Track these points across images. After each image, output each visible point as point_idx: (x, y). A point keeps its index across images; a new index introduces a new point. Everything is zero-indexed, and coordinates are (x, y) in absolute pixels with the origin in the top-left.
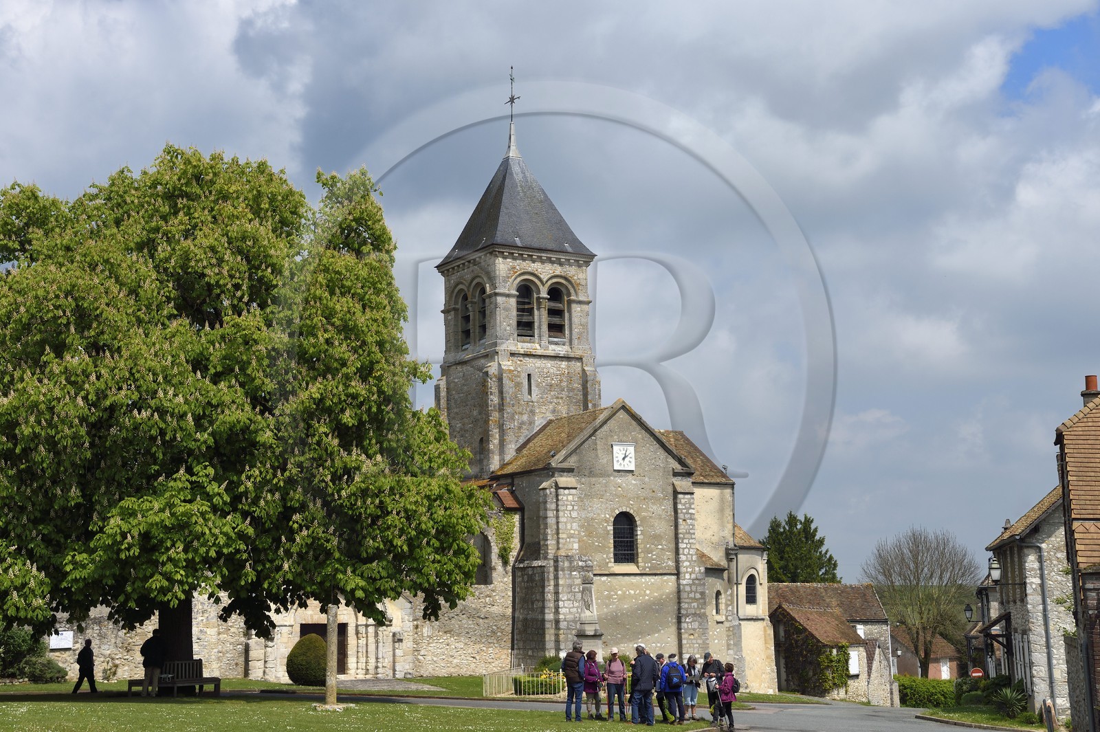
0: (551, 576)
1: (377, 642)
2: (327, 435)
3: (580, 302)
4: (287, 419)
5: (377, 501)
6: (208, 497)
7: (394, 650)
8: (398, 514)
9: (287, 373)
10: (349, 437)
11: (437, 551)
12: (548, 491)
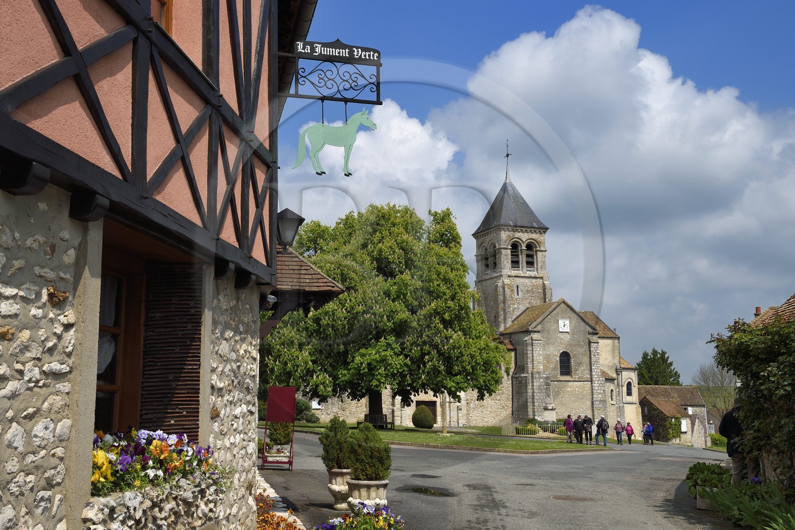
0: (530, 381)
1: (450, 410)
2: (438, 323)
3: (541, 251)
4: (422, 317)
5: (459, 351)
6: (393, 349)
7: (458, 414)
8: (467, 356)
9: (421, 298)
10: (447, 324)
11: (483, 371)
12: (528, 341)
